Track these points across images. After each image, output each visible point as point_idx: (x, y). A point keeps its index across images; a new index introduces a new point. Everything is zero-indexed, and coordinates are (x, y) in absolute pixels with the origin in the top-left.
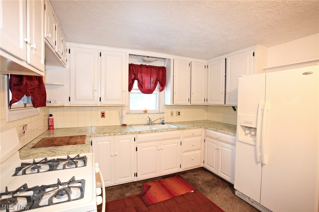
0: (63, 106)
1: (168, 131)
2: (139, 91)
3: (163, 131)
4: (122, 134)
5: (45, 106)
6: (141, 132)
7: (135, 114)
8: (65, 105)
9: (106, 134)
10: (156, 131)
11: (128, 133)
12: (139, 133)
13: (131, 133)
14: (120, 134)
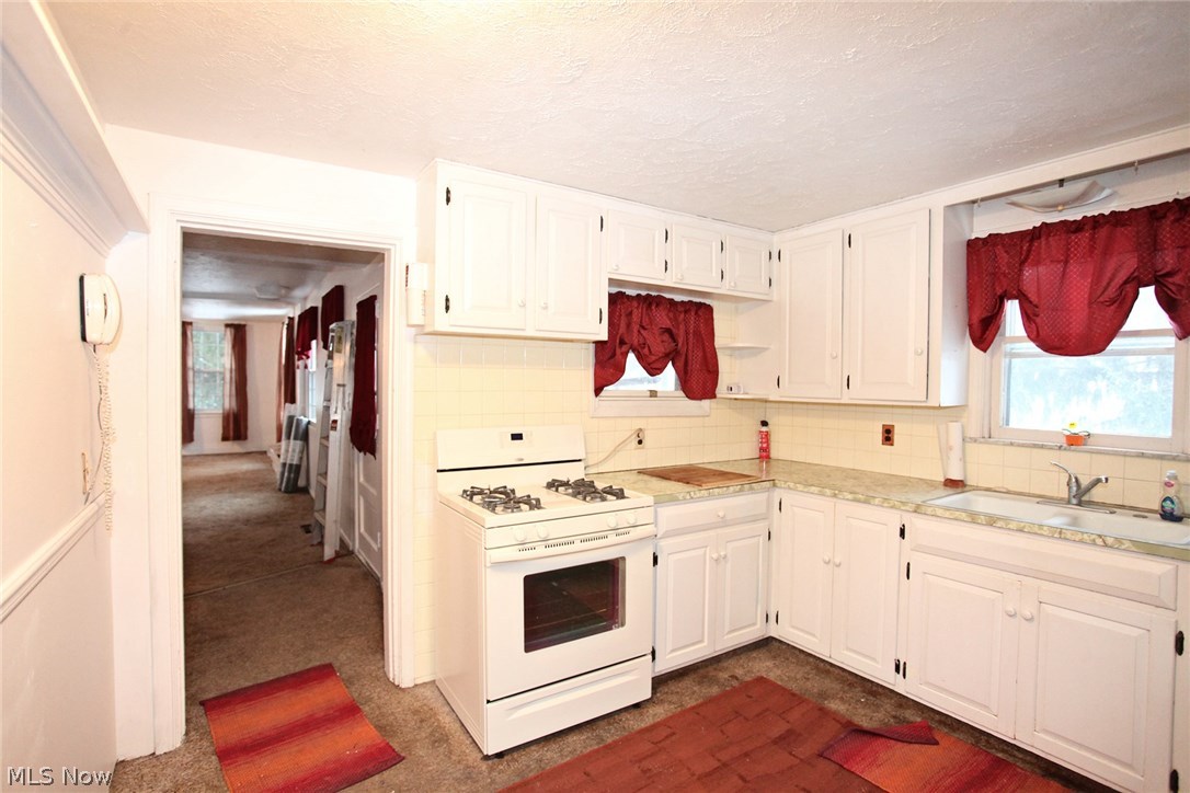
0: (766, 401)
1: (1066, 539)
2: (1032, 347)
3: (1036, 534)
4: (855, 500)
5: (715, 397)
6: (923, 509)
7: (1012, 444)
8: (771, 399)
9: (813, 489)
10: (992, 521)
11: (877, 501)
12: (915, 512)
13: (886, 505)
14: (850, 496)
